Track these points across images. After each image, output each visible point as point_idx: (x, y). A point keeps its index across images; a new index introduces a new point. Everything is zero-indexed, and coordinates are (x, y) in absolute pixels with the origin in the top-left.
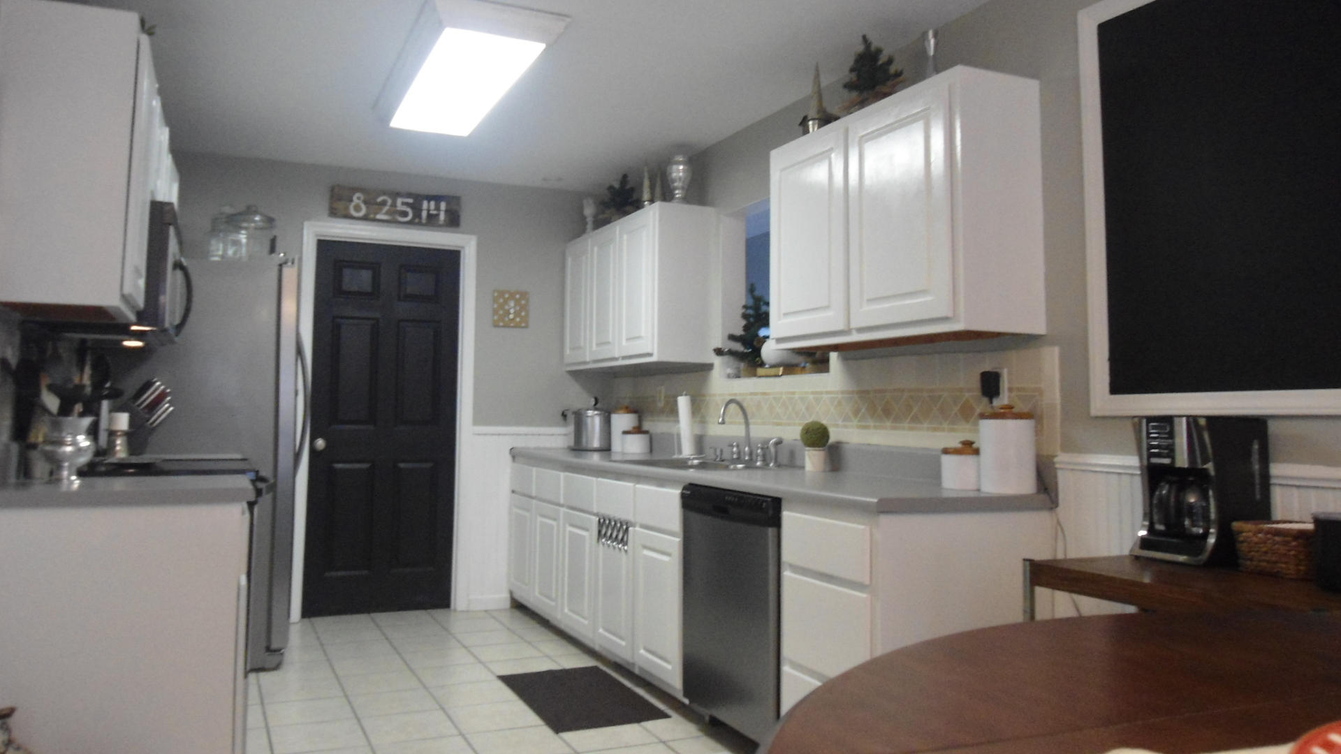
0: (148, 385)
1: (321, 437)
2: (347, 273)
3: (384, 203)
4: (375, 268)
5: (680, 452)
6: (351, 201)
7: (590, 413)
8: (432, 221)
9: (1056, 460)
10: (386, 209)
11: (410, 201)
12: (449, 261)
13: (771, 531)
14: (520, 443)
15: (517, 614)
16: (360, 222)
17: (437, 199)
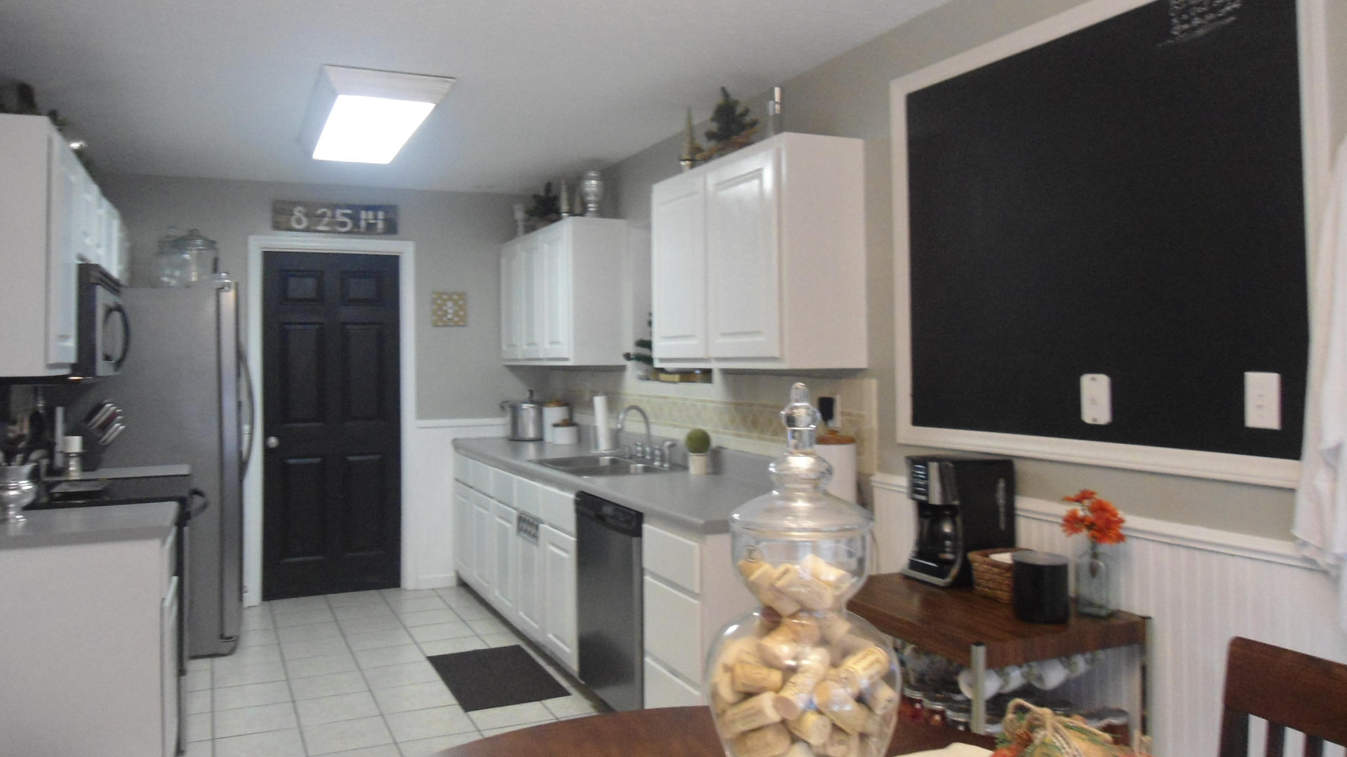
0: (99, 407)
1: (272, 436)
2: (293, 282)
3: (323, 215)
4: (318, 276)
5: (597, 446)
6: (292, 214)
7: (525, 406)
8: (370, 230)
9: (873, 478)
10: (326, 220)
11: (348, 211)
12: (387, 268)
13: (635, 540)
14: (461, 435)
15: (462, 590)
16: (303, 234)
17: (374, 208)
